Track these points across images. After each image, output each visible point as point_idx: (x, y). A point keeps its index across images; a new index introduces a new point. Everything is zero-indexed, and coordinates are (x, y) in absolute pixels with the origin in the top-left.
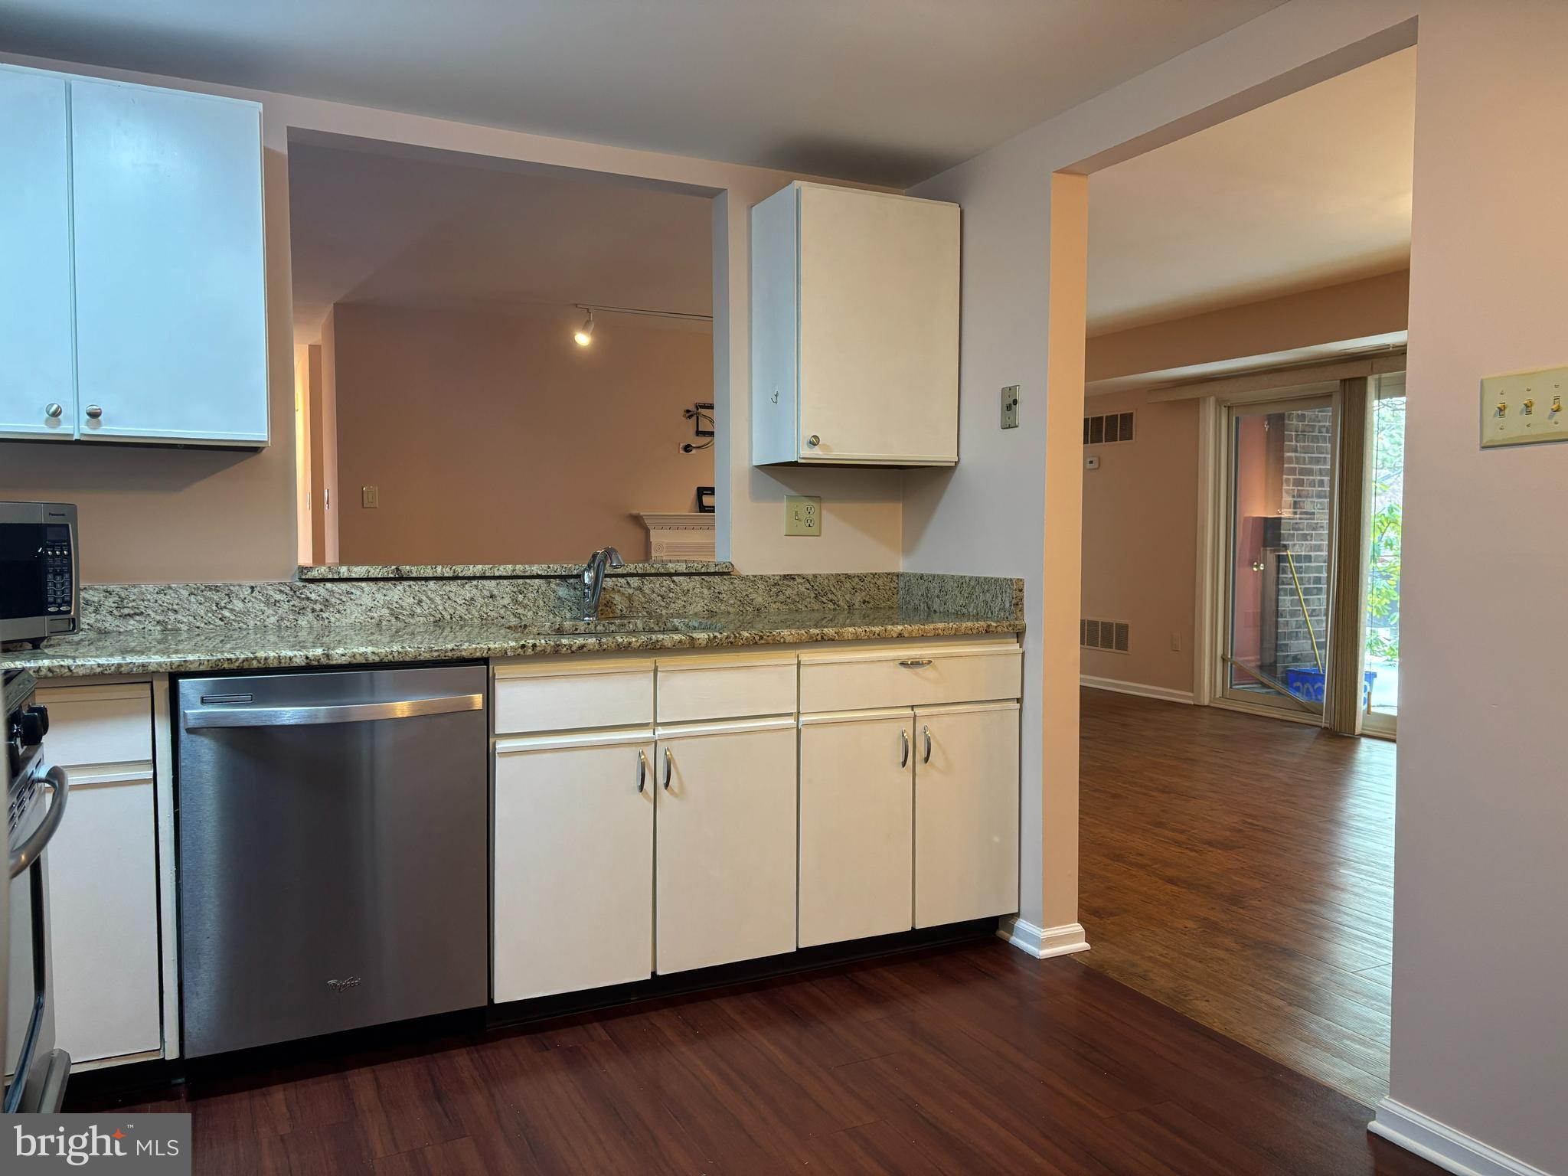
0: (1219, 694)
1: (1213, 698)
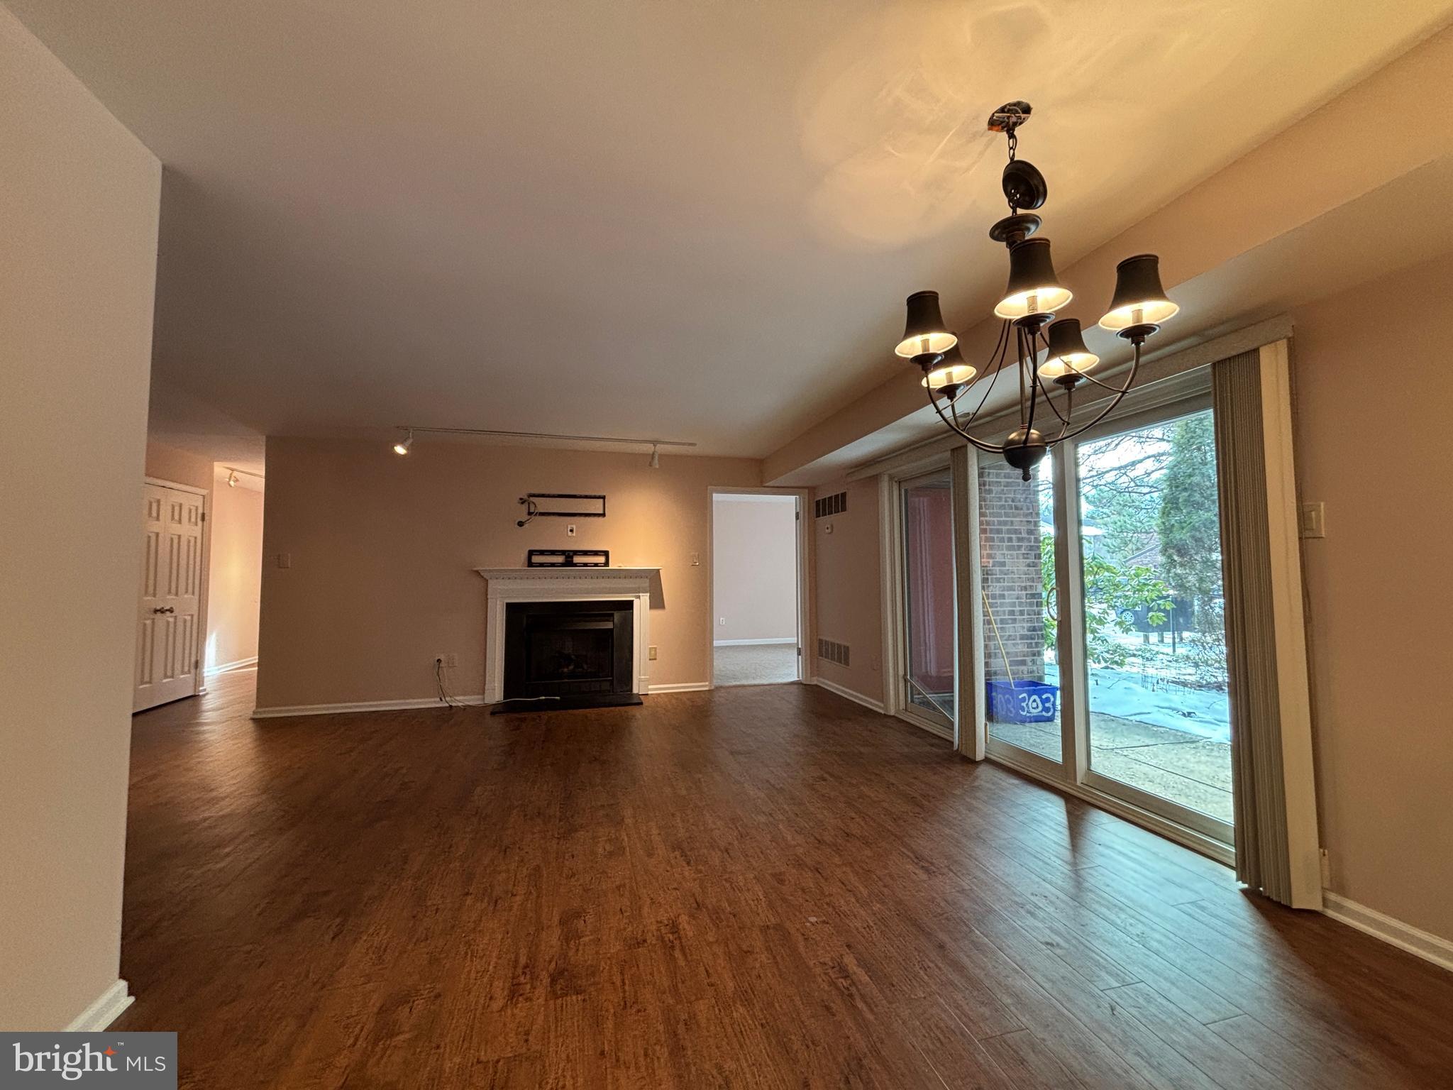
0: (902, 705)
1: (898, 711)
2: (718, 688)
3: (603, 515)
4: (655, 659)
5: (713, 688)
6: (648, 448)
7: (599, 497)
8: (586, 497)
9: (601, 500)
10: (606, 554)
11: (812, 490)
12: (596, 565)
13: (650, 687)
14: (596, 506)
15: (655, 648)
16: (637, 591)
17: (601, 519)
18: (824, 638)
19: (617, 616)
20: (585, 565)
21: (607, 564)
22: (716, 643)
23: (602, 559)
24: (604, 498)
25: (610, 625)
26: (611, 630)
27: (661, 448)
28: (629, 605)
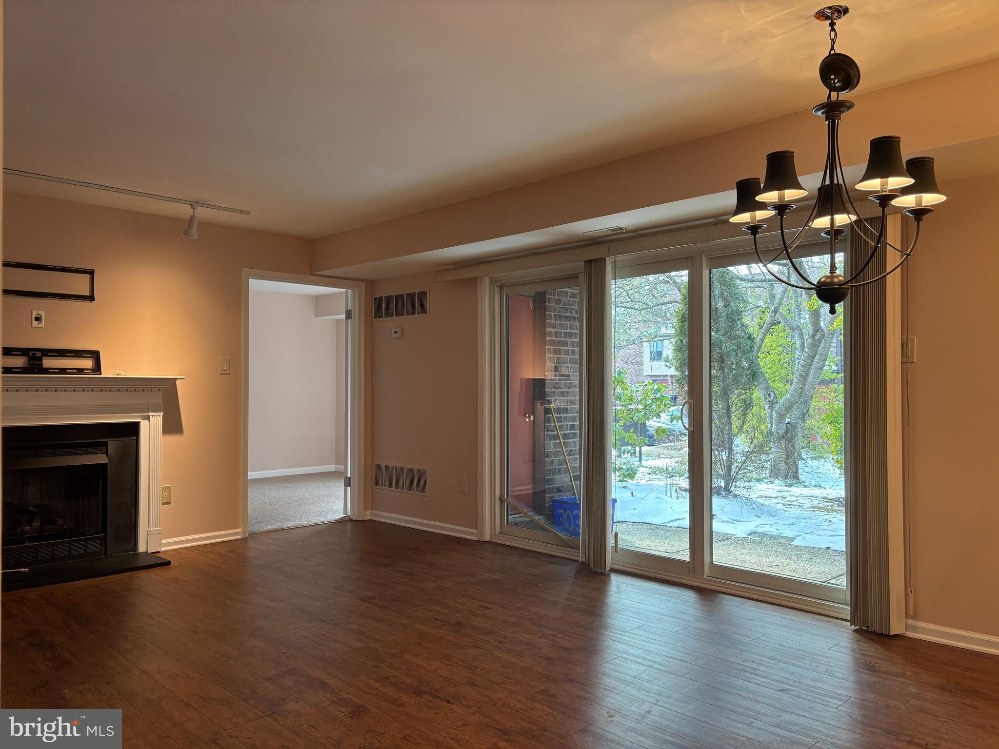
0: (498, 530)
1: (493, 535)
2: (253, 535)
3: (91, 298)
4: (169, 503)
5: (247, 535)
6: (185, 211)
7: (84, 272)
8: (64, 270)
9: (87, 276)
10: (95, 356)
11: (370, 284)
12: (80, 371)
13: (163, 541)
14: (80, 285)
15: (169, 488)
16: (146, 409)
17: (86, 304)
18: (385, 463)
19: (113, 445)
20: (63, 371)
21: (97, 368)
22: (251, 475)
23: (88, 363)
24: (91, 273)
25: (100, 459)
26: (104, 466)
27: (202, 213)
28: (134, 428)
